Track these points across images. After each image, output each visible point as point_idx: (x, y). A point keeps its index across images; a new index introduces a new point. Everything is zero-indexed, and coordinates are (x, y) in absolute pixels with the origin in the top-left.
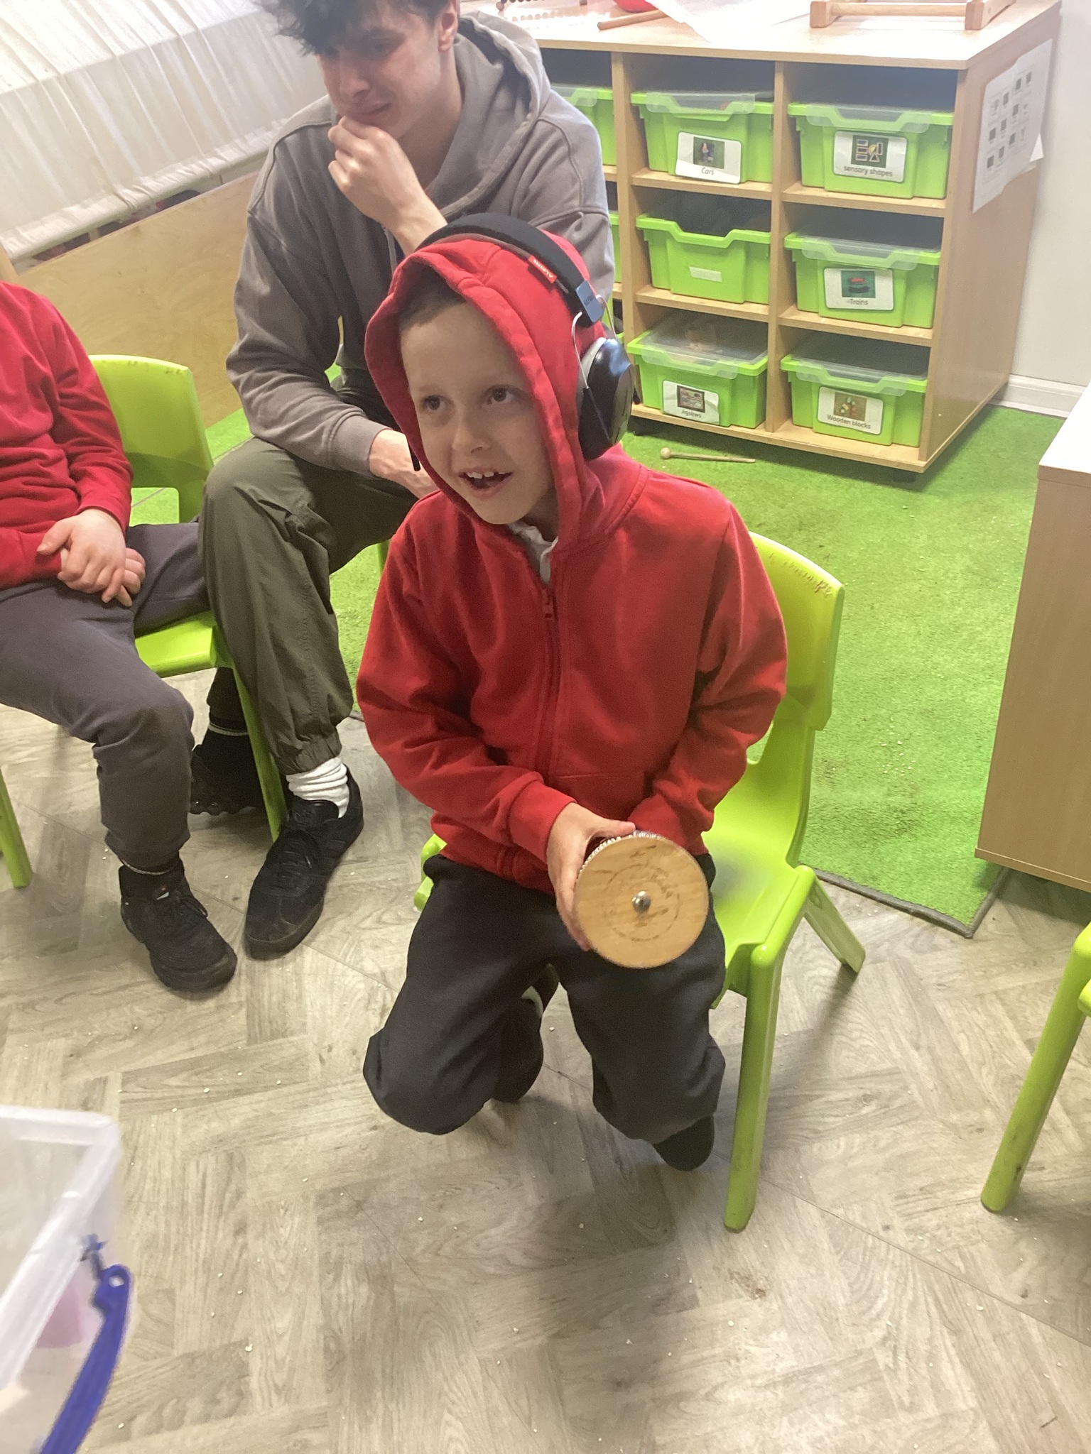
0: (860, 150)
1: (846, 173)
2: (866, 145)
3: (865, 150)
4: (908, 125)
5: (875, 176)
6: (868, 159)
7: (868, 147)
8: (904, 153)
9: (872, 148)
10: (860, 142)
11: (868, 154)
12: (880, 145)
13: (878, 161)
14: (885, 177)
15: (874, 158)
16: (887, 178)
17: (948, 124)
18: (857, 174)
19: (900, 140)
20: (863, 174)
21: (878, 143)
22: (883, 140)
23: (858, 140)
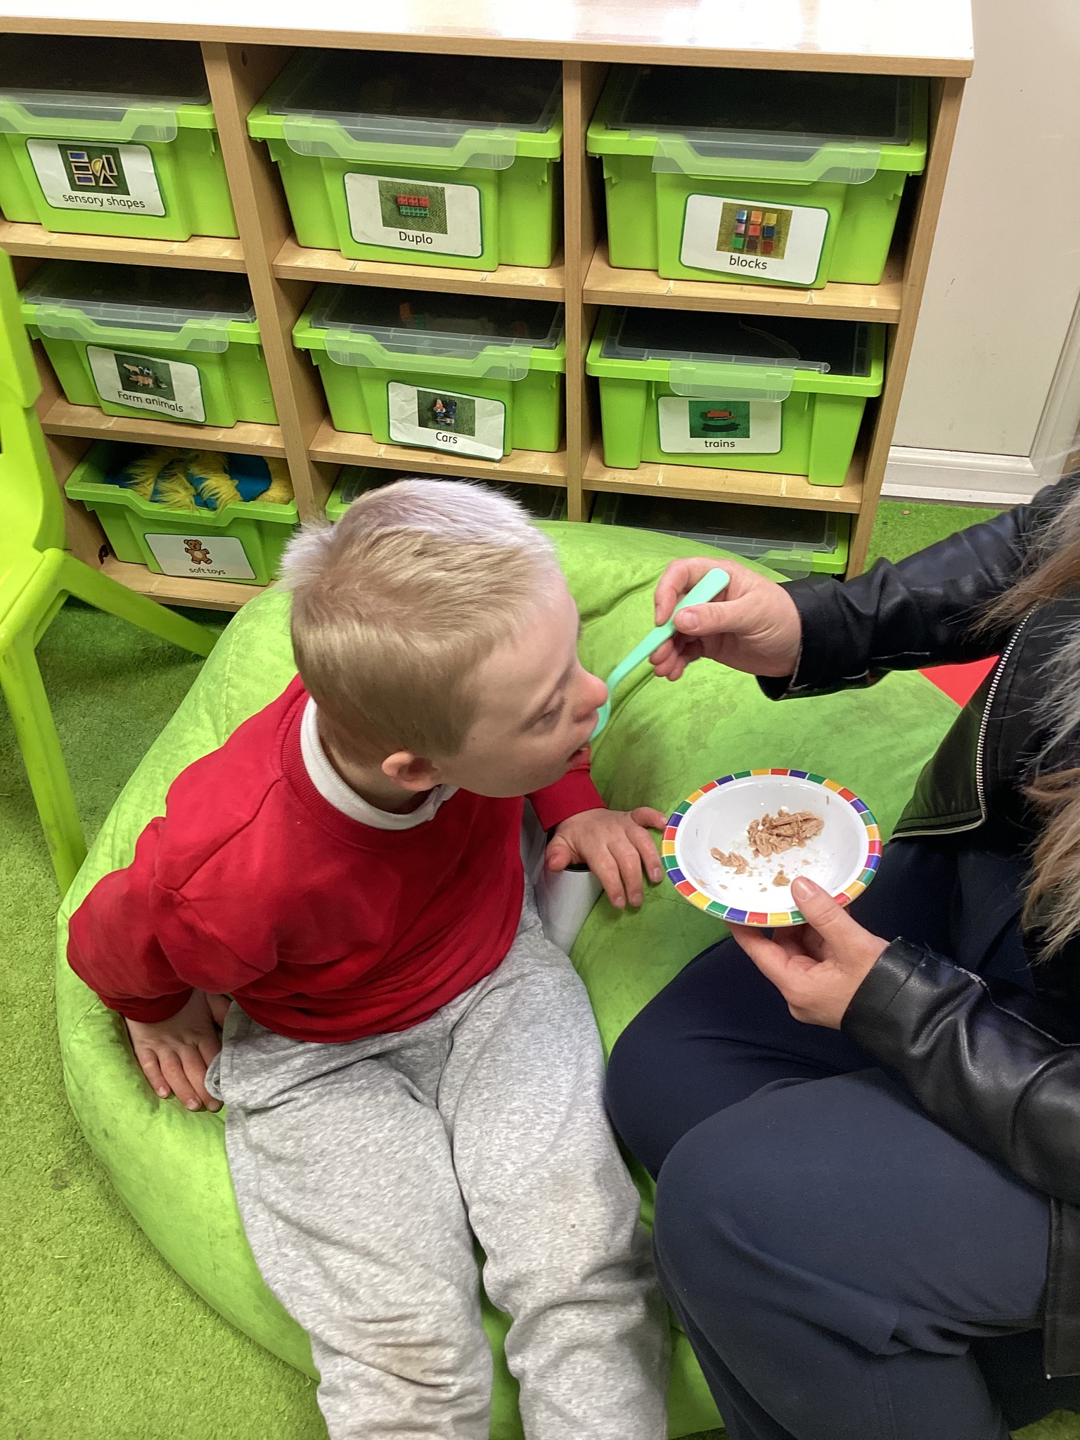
0: (77, 168)
1: (69, 204)
2: (86, 159)
3: (86, 169)
4: (141, 129)
5: (117, 208)
6: (97, 182)
7: (90, 162)
8: (152, 171)
9: (98, 166)
10: (73, 156)
11: (93, 174)
12: (108, 159)
13: (114, 185)
14: (134, 209)
15: (106, 180)
16: (139, 211)
17: (208, 125)
18: (88, 206)
19: (139, 152)
20: (96, 206)
21: (104, 156)
22: (111, 152)
23: (69, 152)
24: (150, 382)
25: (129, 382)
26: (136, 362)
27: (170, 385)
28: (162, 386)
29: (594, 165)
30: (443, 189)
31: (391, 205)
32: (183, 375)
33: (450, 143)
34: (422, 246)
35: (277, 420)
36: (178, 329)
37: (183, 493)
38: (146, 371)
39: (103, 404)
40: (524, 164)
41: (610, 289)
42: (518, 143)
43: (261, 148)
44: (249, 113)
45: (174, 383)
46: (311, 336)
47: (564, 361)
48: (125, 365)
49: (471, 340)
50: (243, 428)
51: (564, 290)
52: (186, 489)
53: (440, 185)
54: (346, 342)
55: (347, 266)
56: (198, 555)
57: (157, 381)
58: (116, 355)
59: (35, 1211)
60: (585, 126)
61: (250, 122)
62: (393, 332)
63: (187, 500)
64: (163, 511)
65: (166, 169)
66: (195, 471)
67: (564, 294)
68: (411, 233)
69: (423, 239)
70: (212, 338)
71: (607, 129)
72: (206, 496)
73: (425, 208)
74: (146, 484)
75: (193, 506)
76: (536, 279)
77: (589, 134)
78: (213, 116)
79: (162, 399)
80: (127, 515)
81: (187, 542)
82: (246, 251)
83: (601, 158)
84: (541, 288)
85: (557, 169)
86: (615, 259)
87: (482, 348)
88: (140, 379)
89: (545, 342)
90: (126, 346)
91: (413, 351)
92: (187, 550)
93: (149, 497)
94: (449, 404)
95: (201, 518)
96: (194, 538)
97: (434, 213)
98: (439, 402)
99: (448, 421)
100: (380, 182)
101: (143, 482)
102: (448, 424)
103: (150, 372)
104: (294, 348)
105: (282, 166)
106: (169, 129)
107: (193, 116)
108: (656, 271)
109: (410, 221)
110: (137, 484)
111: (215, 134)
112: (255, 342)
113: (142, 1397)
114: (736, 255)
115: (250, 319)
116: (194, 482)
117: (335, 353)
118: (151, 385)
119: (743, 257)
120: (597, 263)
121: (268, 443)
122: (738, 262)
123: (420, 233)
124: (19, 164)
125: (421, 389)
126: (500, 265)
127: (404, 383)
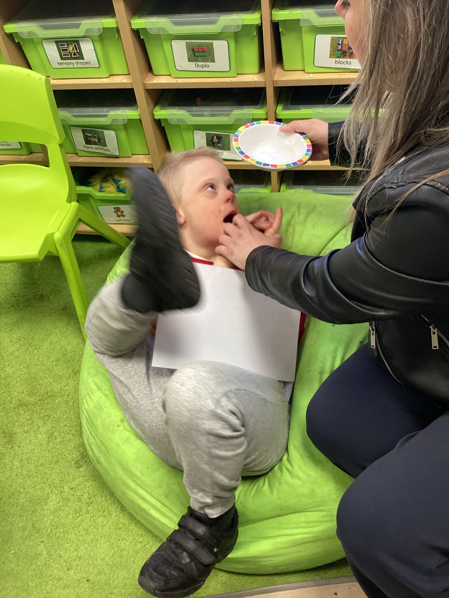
0: (63, 50)
1: (60, 66)
2: (66, 46)
4: (88, 30)
5: (80, 66)
6: (71, 56)
7: (68, 47)
8: (93, 48)
9: (71, 48)
10: (61, 45)
11: (69, 52)
12: (75, 45)
13: (78, 55)
14: (86, 66)
16: (88, 66)
17: (114, 26)
18: (68, 66)
19: (87, 41)
20: (71, 66)
21: (73, 44)
22: (75, 41)
23: (59, 44)
24: (96, 140)
25: (88, 141)
26: (90, 132)
27: (104, 140)
28: (101, 141)
29: (275, 26)
30: (212, 43)
31: (191, 52)
32: (109, 135)
33: (214, 22)
34: (205, 69)
35: (149, 152)
36: (106, 116)
37: (112, 187)
38: (94, 135)
39: (78, 152)
40: (246, 27)
41: (285, 79)
42: (243, 19)
43: (136, 33)
44: (131, 19)
45: (106, 139)
46: (161, 113)
47: (267, 114)
48: (86, 134)
49: (227, 108)
50: (134, 156)
51: (265, 81)
52: (113, 185)
53: (211, 41)
54: (176, 114)
55: (174, 81)
56: (119, 213)
57: (99, 139)
58: (82, 130)
59: (68, 477)
60: (270, 10)
61: (132, 22)
62: (194, 108)
63: (114, 190)
64: (105, 195)
65: (99, 47)
66: (116, 177)
67: (265, 84)
68: (200, 63)
69: (205, 66)
70: (121, 118)
71: (280, 9)
72: (121, 187)
73: (205, 52)
74: (97, 186)
75: (116, 192)
76: (253, 78)
77: (272, 12)
78: (117, 21)
79: (102, 147)
80: (90, 199)
81: (114, 208)
82: (133, 79)
83: (278, 22)
84: (256, 82)
85: (260, 29)
86: (286, 68)
87: (232, 111)
88: (92, 139)
89: (258, 106)
90: (86, 125)
91: (203, 116)
92: (115, 212)
93: (98, 190)
94: (219, 137)
95: (120, 197)
96: (117, 206)
97: (209, 54)
98: (215, 137)
99: (219, 145)
100: (186, 43)
101: (96, 184)
102: (219, 147)
103: (96, 136)
104: (154, 119)
105: (145, 40)
106: (99, 29)
107: (108, 22)
108: (304, 70)
109: (199, 58)
110: (93, 185)
111: (118, 30)
112: (138, 118)
113: (116, 549)
114: (338, 60)
115: (135, 109)
116: (116, 182)
117: (171, 120)
118: (97, 141)
119: (341, 60)
120: (279, 70)
121: (145, 162)
122: (339, 62)
123: (203, 63)
124: (40, 52)
125: (207, 132)
126: (238, 74)
127: (199, 130)
